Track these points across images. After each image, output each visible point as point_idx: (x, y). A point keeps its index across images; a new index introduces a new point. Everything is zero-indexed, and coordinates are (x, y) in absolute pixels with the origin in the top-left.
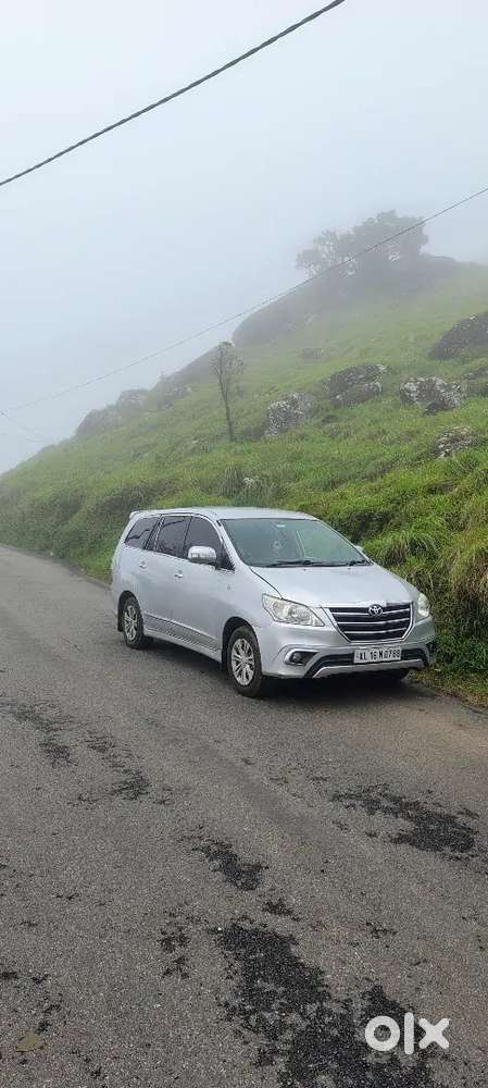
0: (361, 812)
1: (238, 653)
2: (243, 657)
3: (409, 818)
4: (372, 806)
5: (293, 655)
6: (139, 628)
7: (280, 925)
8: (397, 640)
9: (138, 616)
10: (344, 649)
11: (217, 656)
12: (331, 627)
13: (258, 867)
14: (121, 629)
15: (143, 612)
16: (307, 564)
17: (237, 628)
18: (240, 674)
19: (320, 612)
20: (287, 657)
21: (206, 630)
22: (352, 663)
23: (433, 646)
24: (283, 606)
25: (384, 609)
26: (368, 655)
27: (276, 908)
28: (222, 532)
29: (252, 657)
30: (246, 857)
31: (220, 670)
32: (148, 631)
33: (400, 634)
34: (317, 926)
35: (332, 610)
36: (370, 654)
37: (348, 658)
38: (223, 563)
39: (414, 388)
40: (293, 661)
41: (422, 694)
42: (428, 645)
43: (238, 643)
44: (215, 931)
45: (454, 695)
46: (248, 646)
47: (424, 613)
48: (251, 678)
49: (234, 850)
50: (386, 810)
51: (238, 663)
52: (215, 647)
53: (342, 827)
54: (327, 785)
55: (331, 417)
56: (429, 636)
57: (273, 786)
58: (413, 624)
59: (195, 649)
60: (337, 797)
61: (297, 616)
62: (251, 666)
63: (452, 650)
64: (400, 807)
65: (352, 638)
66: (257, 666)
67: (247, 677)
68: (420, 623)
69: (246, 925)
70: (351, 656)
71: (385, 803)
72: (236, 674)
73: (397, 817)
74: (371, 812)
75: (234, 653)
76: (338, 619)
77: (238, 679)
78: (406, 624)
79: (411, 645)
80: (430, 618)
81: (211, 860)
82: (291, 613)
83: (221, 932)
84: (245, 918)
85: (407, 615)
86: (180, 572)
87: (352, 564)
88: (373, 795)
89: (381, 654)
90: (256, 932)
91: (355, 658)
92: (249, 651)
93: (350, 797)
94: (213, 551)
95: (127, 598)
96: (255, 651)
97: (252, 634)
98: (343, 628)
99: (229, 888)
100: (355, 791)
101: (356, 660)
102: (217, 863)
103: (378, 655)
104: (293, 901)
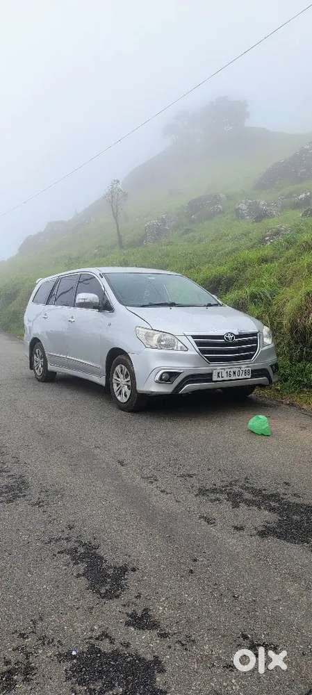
0: (226, 506)
1: (118, 377)
2: (122, 380)
3: (272, 509)
4: (236, 500)
5: (161, 376)
6: (45, 366)
7: (143, 643)
8: (247, 361)
9: (44, 357)
10: (204, 369)
11: (101, 381)
12: (193, 351)
13: (124, 570)
14: (32, 367)
15: (47, 353)
16: (172, 305)
17: (117, 357)
18: (120, 393)
19: (184, 339)
20: (157, 378)
21: (93, 361)
22: (211, 380)
23: (275, 367)
24: (154, 334)
25: (237, 337)
26: (224, 374)
27: (141, 621)
28: (103, 282)
29: (128, 379)
30: (112, 558)
31: (105, 392)
32: (51, 367)
33: (250, 357)
34: (187, 643)
35: (194, 337)
36: (226, 373)
37: (207, 377)
38: (105, 307)
39: (244, 207)
40: (161, 380)
41: (266, 405)
42: (271, 366)
43: (118, 368)
44: (68, 656)
45: (291, 405)
46: (126, 370)
47: (268, 341)
48: (128, 397)
49: (100, 552)
50: (249, 503)
51: (118, 385)
52: (99, 375)
53: (209, 521)
54: (193, 480)
55: (189, 230)
56: (272, 359)
57: (144, 484)
58: (259, 350)
59: (86, 378)
60: (203, 492)
61: (167, 343)
62: (128, 386)
63: (288, 371)
64: (263, 499)
65: (211, 360)
66: (133, 386)
67: (126, 396)
68: (264, 348)
69: (105, 646)
70: (211, 374)
71: (247, 496)
72: (117, 394)
73: (260, 508)
74: (236, 505)
75: (115, 377)
76: (199, 344)
77: (119, 398)
78: (254, 349)
79: (258, 366)
80: (273, 345)
81: (76, 564)
82: (160, 341)
83: (75, 657)
84: (105, 635)
85: (255, 341)
86: (72, 317)
87: (210, 305)
88: (236, 489)
89: (234, 373)
90: (116, 655)
91: (214, 376)
92: (127, 374)
93: (214, 491)
94: (96, 296)
95: (35, 343)
96: (131, 375)
97: (128, 360)
98: (203, 352)
99: (90, 597)
100: (219, 484)
101: (215, 378)
102: (82, 567)
103: (232, 373)
104: (160, 611)
